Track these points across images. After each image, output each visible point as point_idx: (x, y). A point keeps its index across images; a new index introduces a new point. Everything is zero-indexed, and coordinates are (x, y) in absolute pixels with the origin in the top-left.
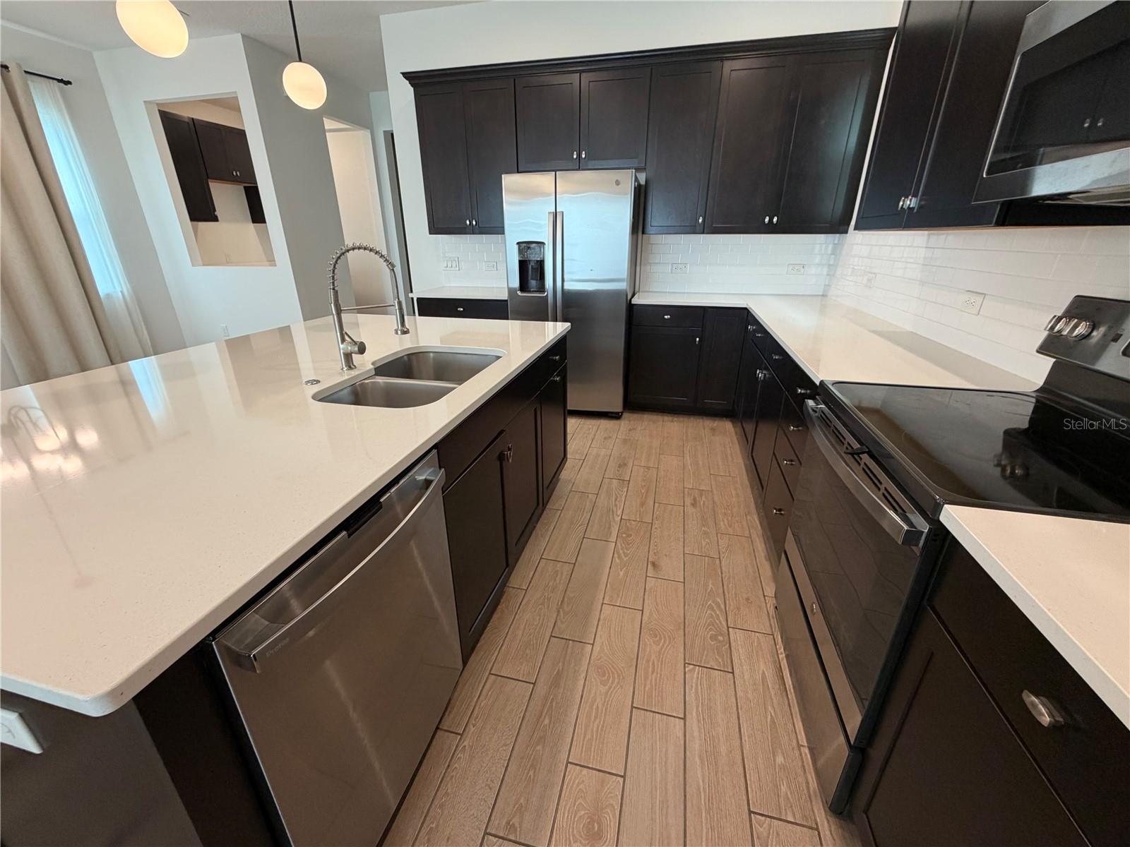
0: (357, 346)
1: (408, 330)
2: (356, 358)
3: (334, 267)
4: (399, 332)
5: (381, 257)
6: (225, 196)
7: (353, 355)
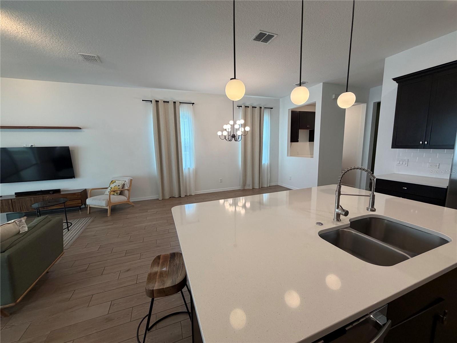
0: (344, 212)
1: (375, 209)
2: (342, 217)
3: (342, 176)
4: (369, 210)
5: (366, 171)
6: (303, 134)
7: (341, 215)
